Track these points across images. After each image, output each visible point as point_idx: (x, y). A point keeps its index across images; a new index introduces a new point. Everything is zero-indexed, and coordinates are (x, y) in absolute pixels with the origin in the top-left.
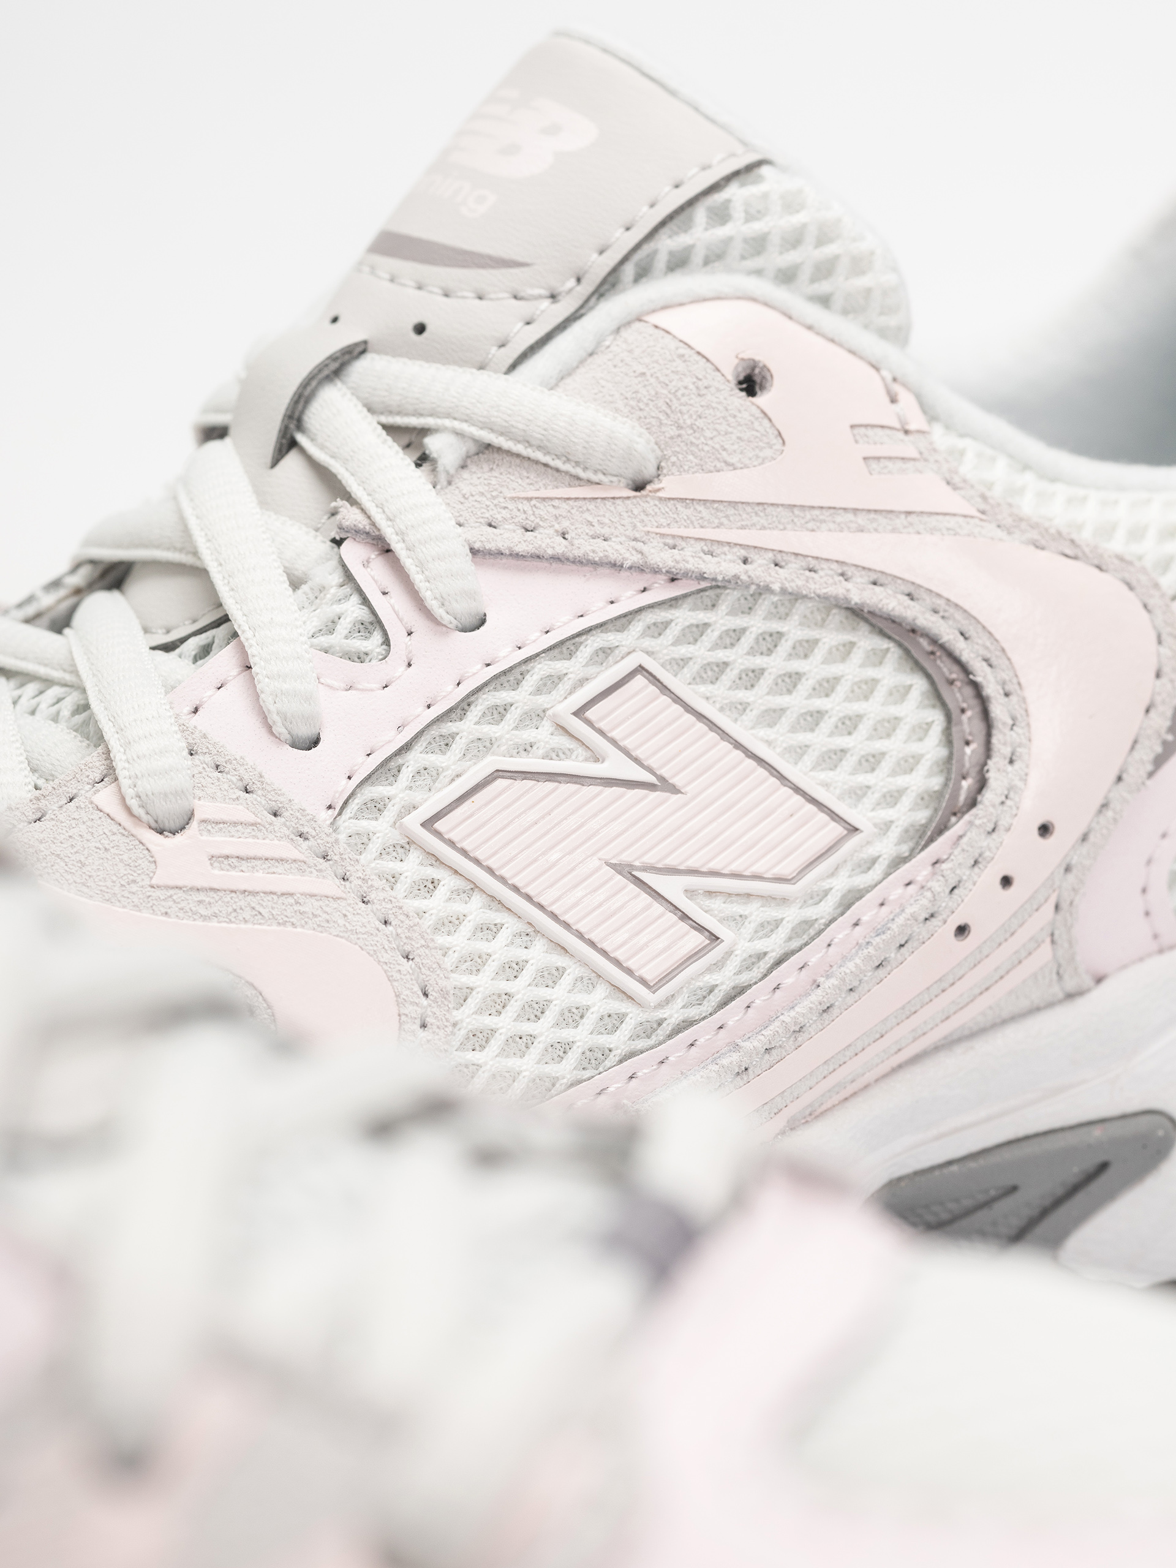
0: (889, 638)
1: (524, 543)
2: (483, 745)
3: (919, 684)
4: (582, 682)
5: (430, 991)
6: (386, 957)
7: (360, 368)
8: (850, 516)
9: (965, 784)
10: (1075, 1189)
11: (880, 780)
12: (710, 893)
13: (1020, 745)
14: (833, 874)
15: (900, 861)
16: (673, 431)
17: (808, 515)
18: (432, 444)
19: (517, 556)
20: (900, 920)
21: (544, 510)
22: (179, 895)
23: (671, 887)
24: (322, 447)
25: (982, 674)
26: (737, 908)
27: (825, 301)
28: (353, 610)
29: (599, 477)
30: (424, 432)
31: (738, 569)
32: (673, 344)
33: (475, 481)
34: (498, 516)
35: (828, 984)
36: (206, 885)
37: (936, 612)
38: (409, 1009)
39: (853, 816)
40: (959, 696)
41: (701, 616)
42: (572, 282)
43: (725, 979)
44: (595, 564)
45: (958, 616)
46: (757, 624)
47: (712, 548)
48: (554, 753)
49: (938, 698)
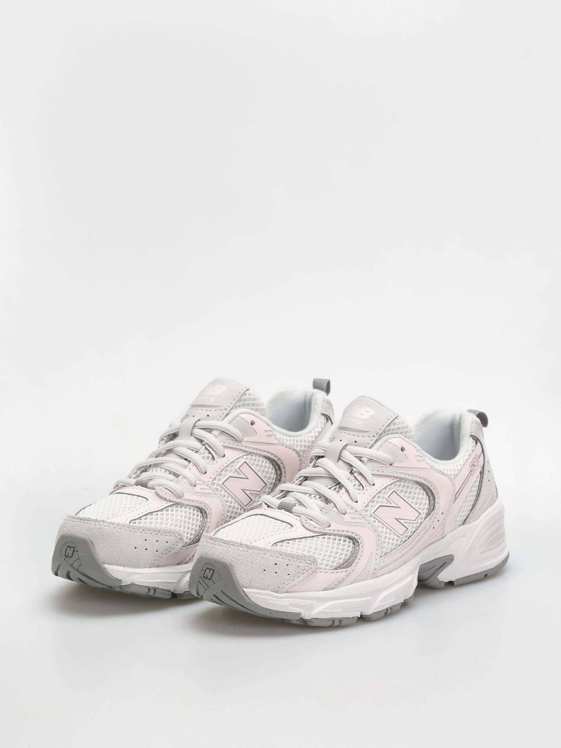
0: (421, 486)
1: (379, 473)
2: (378, 502)
3: (425, 493)
4: (388, 493)
5: (379, 536)
6: (373, 531)
7: (348, 447)
8: (416, 469)
9: (432, 507)
10: (442, 566)
11: (422, 506)
12: (406, 522)
13: (439, 501)
14: (418, 520)
15: (425, 518)
16: (395, 457)
17: (412, 469)
18: (363, 459)
19: (377, 475)
20: (427, 526)
21: (380, 468)
22: (348, 523)
23: (402, 521)
24: (346, 459)
25: (433, 491)
26: (409, 525)
27: (406, 437)
28: (357, 482)
29: (386, 464)
30: (361, 457)
31: (404, 476)
32: (393, 444)
33: (369, 464)
34: (374, 469)
35: (420, 535)
36: (351, 521)
37: (428, 482)
38: (377, 538)
39: (420, 511)
40: (430, 494)
41: (400, 483)
42: (376, 434)
43: (409, 534)
44: (387, 476)
45: (430, 483)
46: (406, 484)
47: (405, 474)
48: (386, 503)
49: (427, 494)
